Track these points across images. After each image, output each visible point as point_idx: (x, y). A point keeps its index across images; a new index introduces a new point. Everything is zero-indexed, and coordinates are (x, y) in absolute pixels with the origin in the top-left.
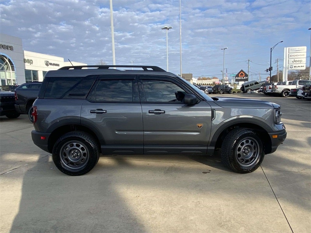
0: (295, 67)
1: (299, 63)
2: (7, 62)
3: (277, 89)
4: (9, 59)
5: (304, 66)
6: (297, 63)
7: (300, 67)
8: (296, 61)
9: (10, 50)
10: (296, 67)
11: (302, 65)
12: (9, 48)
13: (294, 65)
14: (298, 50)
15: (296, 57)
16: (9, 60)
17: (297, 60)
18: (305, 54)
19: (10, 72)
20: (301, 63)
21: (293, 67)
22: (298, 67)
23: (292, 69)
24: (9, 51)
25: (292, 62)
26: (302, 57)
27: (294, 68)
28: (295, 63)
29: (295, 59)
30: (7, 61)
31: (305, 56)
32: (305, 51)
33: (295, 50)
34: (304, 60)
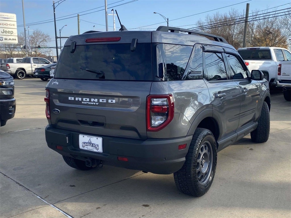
0: (5, 39)
1: (10, 34)
3: (10, 68)
5: (15, 40)
6: (8, 34)
7: (11, 40)
8: (6, 32)
10: (7, 39)
11: (14, 37)
13: (4, 37)
14: (6, 17)
15: (5, 26)
17: (8, 30)
18: (15, 23)
20: (12, 34)
21: (4, 39)
22: (9, 40)
23: (2, 41)
25: (2, 32)
26: (12, 27)
27: (4, 41)
28: (4, 34)
29: (5, 29)
31: (16, 27)
32: (15, 19)
33: (3, 16)
34: (15, 32)
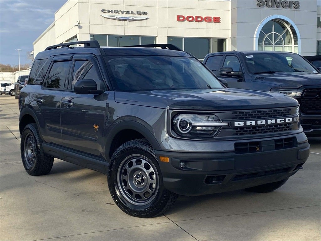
2: (288, 30)
4: (291, 25)
9: (293, 9)
12: (293, 5)
16: (291, 27)
19: (291, 47)
24: (292, 11)
30: (288, 28)
